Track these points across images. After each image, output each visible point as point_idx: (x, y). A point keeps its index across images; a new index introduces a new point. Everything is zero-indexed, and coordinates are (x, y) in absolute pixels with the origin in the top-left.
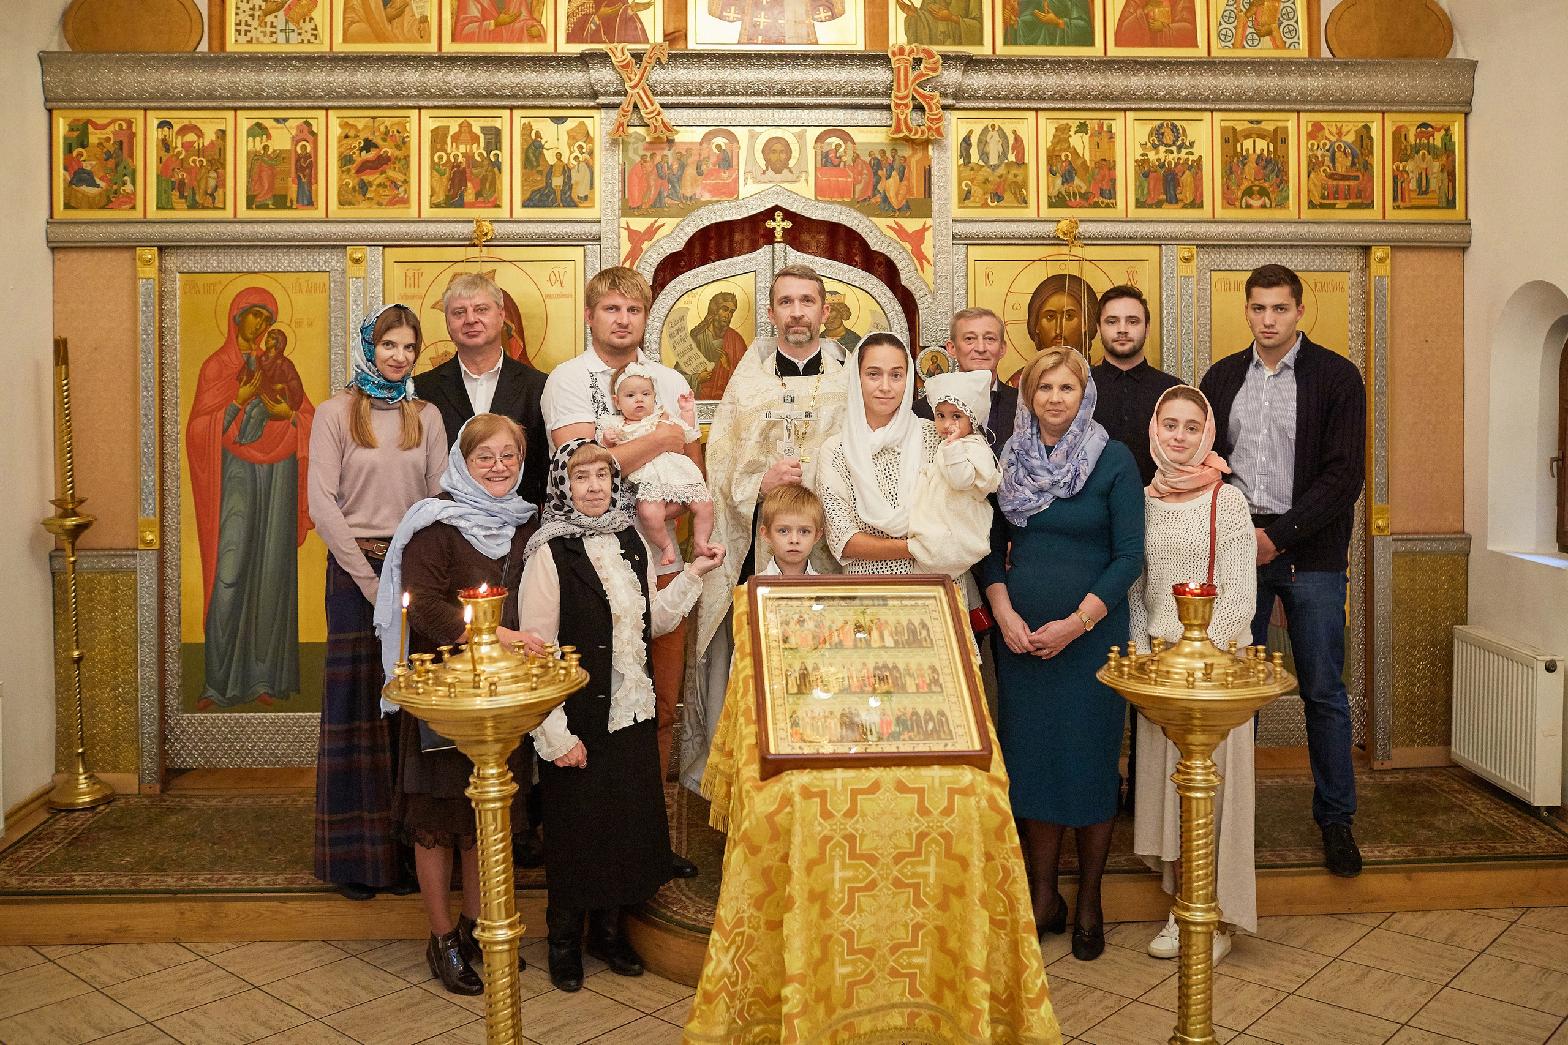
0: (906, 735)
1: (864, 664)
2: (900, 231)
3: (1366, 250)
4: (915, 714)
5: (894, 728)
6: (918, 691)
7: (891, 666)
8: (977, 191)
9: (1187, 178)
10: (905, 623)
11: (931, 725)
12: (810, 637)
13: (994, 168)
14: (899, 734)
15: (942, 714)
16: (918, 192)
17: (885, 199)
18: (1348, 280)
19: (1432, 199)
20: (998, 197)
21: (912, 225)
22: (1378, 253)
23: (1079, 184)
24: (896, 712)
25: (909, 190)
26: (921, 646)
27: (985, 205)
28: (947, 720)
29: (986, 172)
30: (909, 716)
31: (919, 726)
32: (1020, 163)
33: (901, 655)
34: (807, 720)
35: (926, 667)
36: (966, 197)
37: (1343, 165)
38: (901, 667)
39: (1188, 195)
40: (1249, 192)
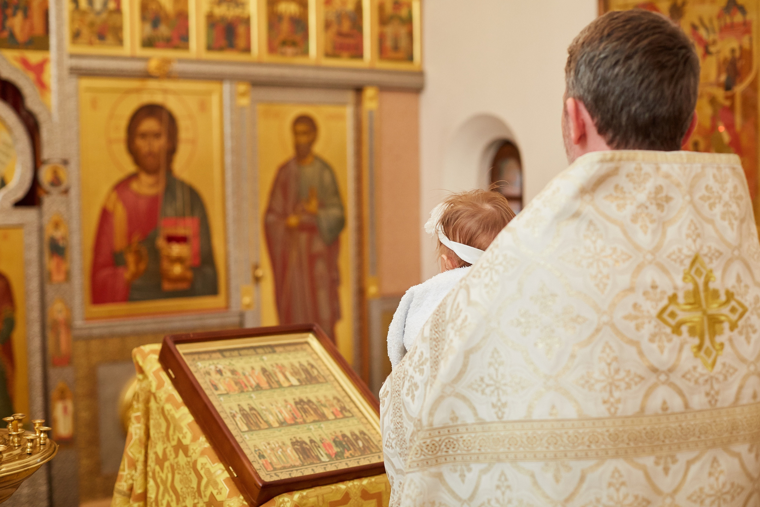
0: (347, 454)
1: (286, 401)
2: (25, 63)
3: (359, 90)
4: (344, 436)
5: (336, 450)
6: (336, 418)
7: (305, 400)
8: (85, 32)
9: (241, 30)
10: (297, 365)
11: (361, 444)
12: (233, 384)
13: (98, 13)
14: (342, 453)
15: (362, 433)
16: (39, 29)
17: (12, 35)
18: (349, 111)
19: (401, 55)
20: (101, 37)
21: (34, 57)
22: (370, 93)
23: (164, 30)
24: (330, 436)
25: (32, 28)
26: (318, 382)
27: (91, 43)
28: (369, 438)
29: (91, 17)
30: (341, 438)
31: (353, 445)
32: (118, 10)
33: (308, 390)
34: (269, 451)
35: (331, 398)
36: (76, 36)
37: (346, 26)
38: (314, 400)
39: (241, 42)
40: (284, 43)
